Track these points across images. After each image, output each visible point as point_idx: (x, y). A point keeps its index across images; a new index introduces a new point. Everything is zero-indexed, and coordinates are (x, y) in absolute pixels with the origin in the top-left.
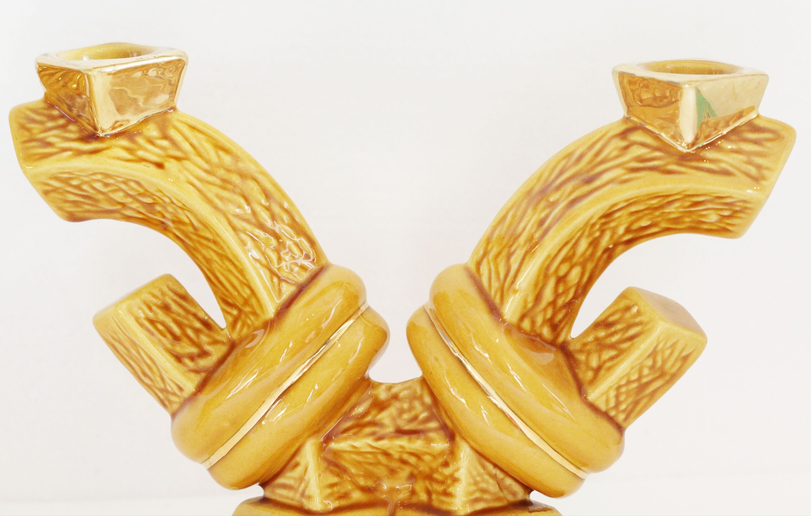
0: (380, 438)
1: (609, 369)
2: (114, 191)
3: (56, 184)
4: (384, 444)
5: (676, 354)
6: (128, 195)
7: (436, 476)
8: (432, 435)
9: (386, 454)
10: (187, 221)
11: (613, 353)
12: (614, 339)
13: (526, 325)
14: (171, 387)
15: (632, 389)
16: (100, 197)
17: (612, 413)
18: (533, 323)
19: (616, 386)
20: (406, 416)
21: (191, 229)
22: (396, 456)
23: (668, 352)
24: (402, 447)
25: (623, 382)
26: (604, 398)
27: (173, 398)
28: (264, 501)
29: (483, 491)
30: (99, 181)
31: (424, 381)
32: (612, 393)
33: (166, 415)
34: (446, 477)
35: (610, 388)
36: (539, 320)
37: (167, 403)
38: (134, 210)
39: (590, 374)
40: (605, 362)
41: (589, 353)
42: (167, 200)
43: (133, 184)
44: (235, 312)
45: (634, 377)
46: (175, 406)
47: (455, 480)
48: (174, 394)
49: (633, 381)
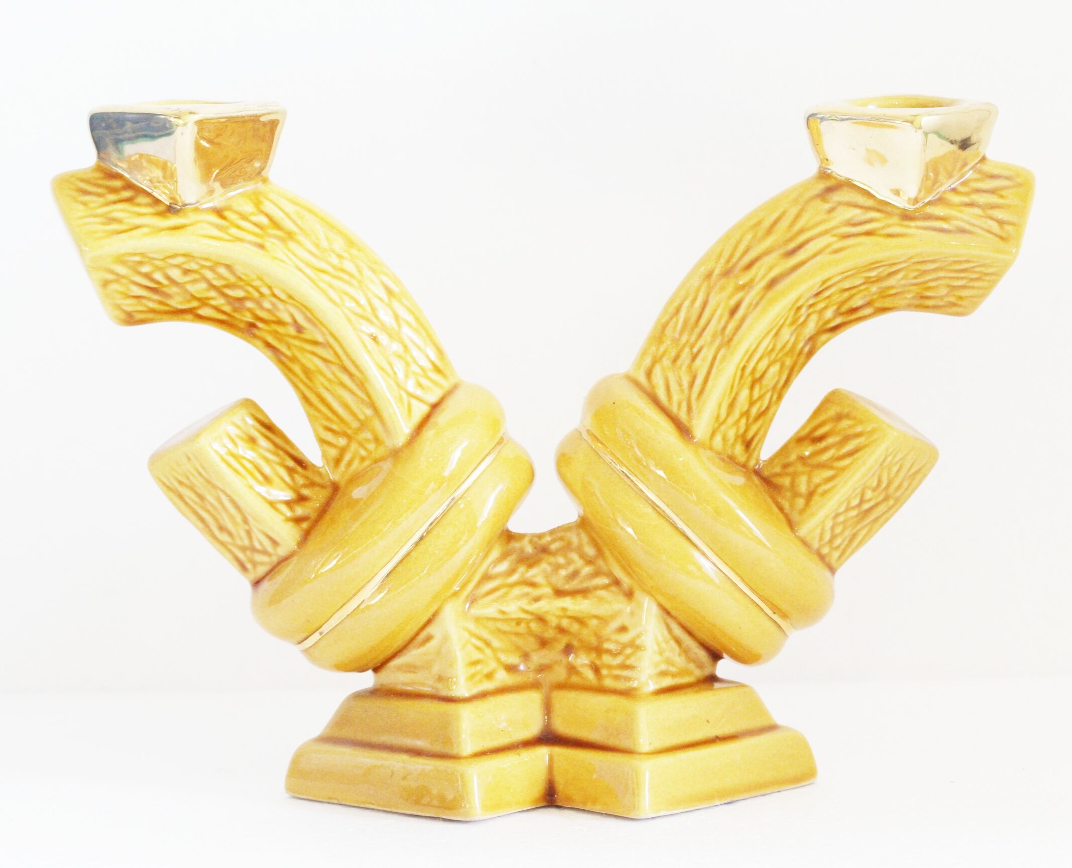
0: (537, 599)
1: (825, 493)
2: (194, 281)
3: (122, 270)
4: (542, 606)
5: (904, 471)
6: (212, 287)
7: (607, 646)
9: (541, 619)
10: (287, 318)
11: (828, 473)
12: (825, 457)
13: (718, 441)
16: (174, 290)
18: (724, 439)
19: (833, 514)
20: (563, 573)
21: (292, 331)
22: (554, 621)
23: (895, 469)
24: (564, 609)
25: (842, 509)
26: (818, 531)
29: (669, 662)
30: (178, 266)
31: (583, 523)
32: (829, 524)
34: (625, 646)
35: (827, 517)
36: (731, 434)
37: (249, 566)
38: (217, 309)
39: (801, 502)
40: (818, 486)
41: (794, 476)
42: (265, 291)
43: (222, 271)
44: (342, 442)
45: (855, 502)
46: (261, 570)
47: (637, 648)
48: (265, 552)
49: (853, 508)
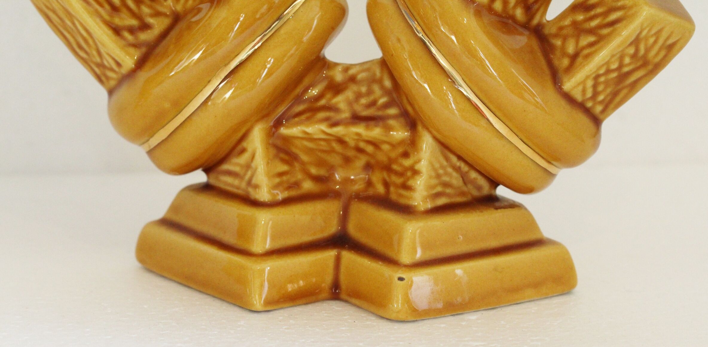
8: (392, 122)
14: (108, 62)
15: (612, 79)
17: (589, 104)
28: (206, 188)
33: (102, 92)
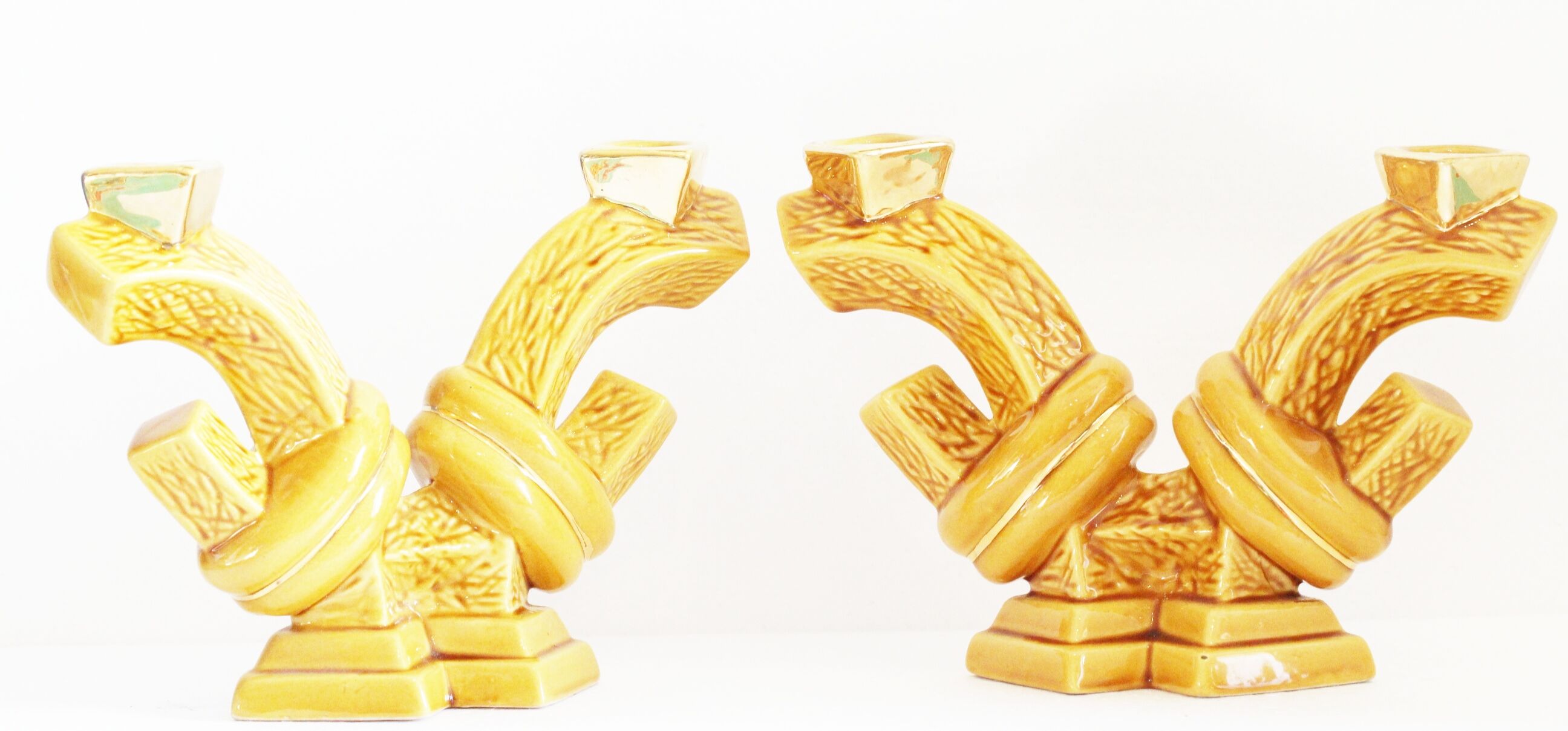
0: (1144, 525)
1: (1372, 452)
2: (881, 277)
3: (822, 270)
4: (1148, 531)
5: (1439, 438)
6: (894, 282)
7: (1201, 564)
8: (1197, 523)
9: (1151, 542)
10: (952, 307)
11: (1375, 436)
12: (1378, 423)
13: (1289, 407)
14: (936, 478)
15: (1396, 474)
16: (867, 284)
17: (1377, 500)
18: (1296, 408)
19: (1379, 469)
20: (1171, 505)
21: (956, 314)
22: (1161, 544)
23: (1430, 436)
24: (1166, 534)
25: (1386, 466)
26: (1367, 482)
27: (939, 489)
28: (1032, 594)
29: (1249, 578)
30: (865, 266)
31: (1190, 471)
32: (1375, 477)
33: (931, 508)
34: (1210, 565)
35: (1373, 471)
36: (1302, 404)
37: (933, 495)
38: (901, 298)
39: (1353, 459)
40: (1369, 445)
41: (1353, 439)
42: (933, 285)
43: (899, 270)
44: (1001, 401)
45: (1397, 460)
46: (941, 498)
47: (1218, 566)
48: (940, 485)
49: (1396, 465)
